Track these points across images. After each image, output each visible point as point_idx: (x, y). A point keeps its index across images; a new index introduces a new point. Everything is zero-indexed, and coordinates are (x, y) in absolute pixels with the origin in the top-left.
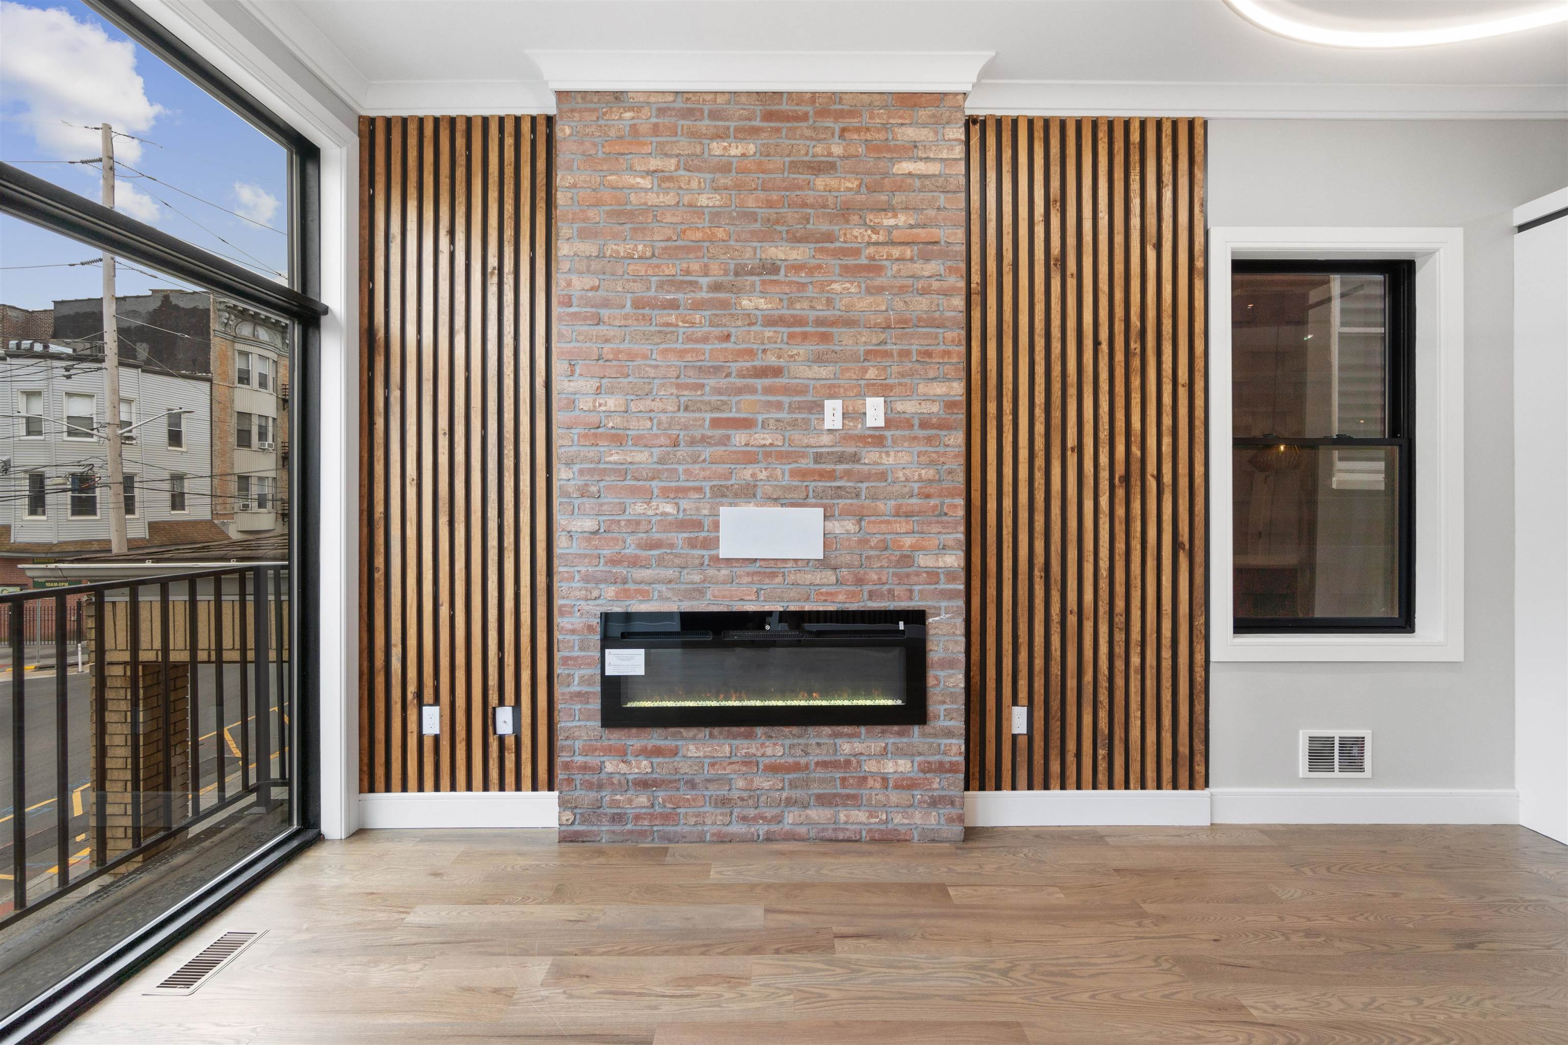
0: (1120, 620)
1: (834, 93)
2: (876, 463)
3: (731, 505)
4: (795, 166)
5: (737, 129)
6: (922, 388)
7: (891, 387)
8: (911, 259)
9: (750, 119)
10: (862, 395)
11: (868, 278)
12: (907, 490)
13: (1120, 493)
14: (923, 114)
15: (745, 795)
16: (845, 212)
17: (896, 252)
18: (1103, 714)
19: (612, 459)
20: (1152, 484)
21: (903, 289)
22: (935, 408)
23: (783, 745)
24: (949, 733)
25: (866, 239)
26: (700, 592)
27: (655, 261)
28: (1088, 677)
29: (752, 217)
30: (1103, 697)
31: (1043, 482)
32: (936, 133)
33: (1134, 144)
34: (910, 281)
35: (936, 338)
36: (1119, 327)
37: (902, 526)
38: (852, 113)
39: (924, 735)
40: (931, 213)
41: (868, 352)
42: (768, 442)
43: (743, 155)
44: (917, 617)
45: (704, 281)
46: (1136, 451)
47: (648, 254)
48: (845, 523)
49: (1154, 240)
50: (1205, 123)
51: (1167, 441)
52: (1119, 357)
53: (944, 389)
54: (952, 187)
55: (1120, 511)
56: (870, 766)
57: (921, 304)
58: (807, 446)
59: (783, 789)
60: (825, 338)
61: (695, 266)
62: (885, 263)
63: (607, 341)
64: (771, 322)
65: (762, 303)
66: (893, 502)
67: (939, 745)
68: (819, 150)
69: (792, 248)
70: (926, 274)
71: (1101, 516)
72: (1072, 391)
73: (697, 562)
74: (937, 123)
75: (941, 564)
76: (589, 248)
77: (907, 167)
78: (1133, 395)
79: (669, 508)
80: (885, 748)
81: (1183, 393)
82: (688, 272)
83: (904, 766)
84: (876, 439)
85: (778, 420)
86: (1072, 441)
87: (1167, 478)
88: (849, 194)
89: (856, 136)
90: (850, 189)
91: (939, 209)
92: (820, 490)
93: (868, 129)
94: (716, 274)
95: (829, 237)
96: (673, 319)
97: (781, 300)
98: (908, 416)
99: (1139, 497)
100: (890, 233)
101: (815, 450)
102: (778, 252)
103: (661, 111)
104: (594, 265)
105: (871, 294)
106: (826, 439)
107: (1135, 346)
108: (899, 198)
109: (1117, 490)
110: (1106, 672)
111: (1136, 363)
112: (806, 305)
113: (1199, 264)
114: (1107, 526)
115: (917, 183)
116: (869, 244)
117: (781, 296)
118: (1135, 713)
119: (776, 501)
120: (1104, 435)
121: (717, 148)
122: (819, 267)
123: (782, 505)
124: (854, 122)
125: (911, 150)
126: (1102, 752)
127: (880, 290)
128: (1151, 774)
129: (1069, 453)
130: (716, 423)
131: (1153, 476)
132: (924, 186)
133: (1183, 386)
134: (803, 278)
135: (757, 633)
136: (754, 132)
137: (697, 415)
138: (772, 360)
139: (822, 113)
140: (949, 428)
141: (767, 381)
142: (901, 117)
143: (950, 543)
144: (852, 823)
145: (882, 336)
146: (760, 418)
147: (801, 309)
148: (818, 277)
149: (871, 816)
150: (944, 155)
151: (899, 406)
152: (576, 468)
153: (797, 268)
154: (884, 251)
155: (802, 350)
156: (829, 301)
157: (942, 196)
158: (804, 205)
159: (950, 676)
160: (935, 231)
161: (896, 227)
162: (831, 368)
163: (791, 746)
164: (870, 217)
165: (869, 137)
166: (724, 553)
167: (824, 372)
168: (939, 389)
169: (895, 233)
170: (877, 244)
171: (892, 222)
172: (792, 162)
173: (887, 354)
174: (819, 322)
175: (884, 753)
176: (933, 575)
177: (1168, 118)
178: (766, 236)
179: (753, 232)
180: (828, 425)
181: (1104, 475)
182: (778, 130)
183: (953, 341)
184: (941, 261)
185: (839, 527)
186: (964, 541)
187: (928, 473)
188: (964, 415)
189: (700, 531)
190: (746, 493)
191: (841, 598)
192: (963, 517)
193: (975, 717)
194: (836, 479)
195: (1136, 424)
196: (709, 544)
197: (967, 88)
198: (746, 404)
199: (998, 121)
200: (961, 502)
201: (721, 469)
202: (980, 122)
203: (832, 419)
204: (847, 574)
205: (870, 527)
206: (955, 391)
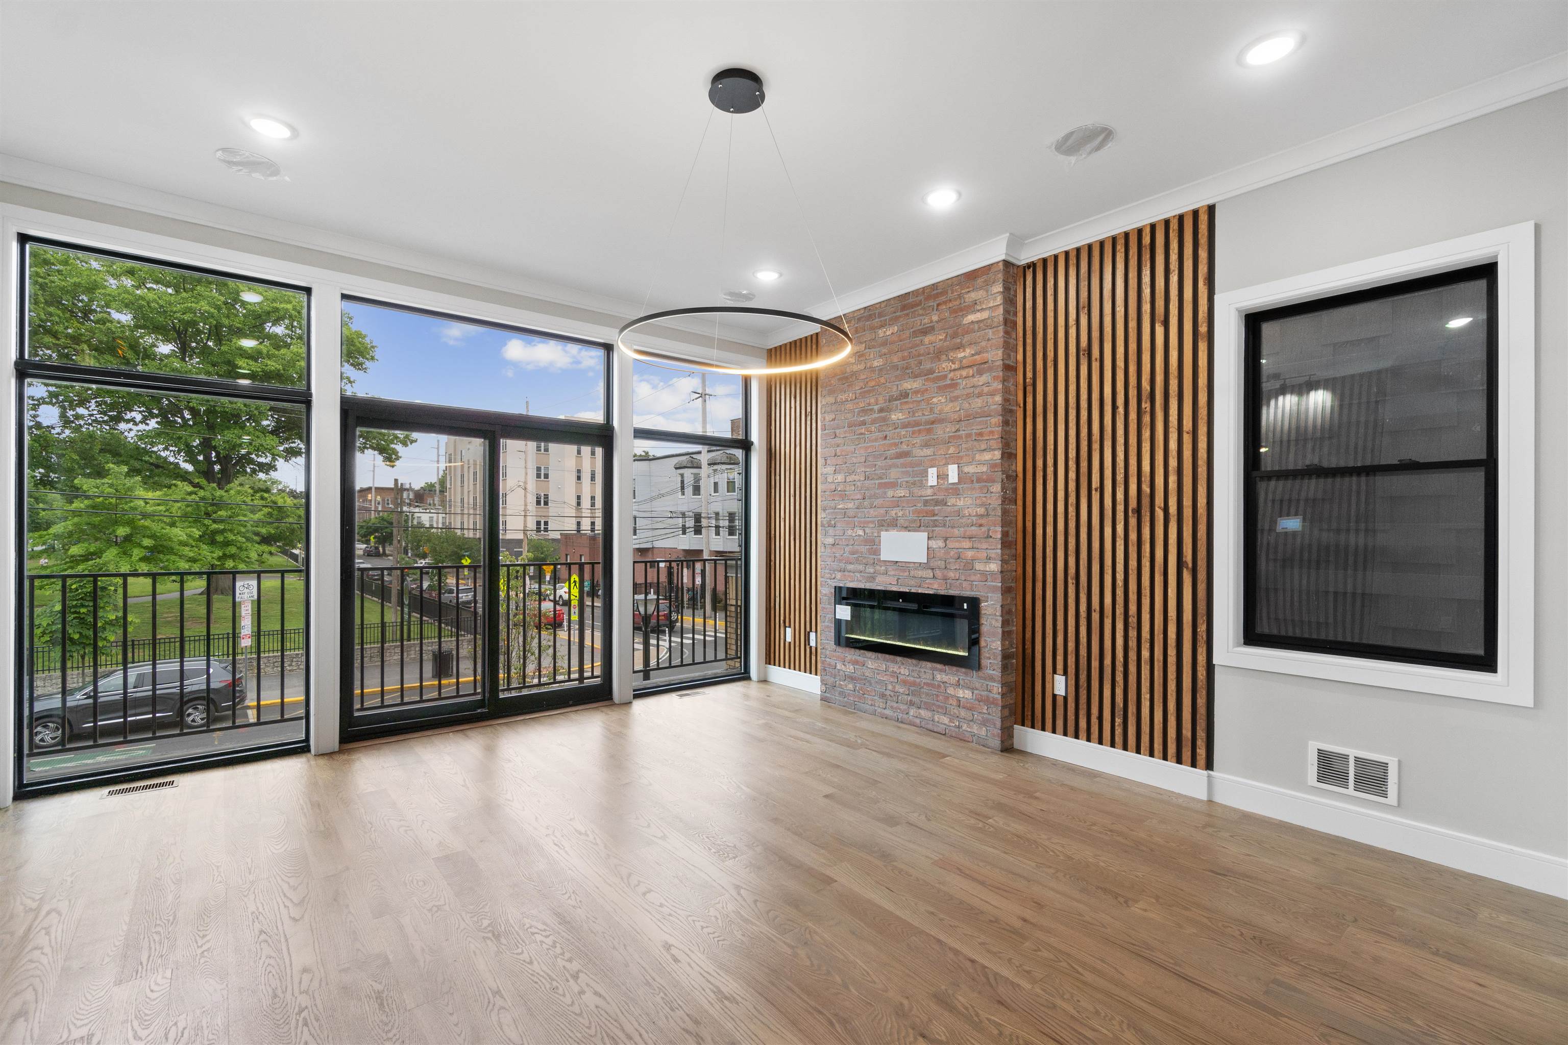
0: (1133, 620)
1: (933, 285)
2: (954, 505)
3: (886, 530)
4: (915, 334)
5: (890, 320)
6: (978, 457)
7: (961, 458)
8: (973, 376)
9: (895, 312)
10: (947, 464)
11: (950, 392)
12: (969, 521)
13: (1133, 521)
14: (980, 281)
15: (892, 694)
16: (938, 354)
17: (964, 373)
18: (1119, 692)
19: (840, 507)
20: (1160, 514)
21: (968, 396)
22: (985, 469)
23: (909, 669)
24: (992, 679)
25: (949, 368)
26: (872, 578)
27: (856, 401)
28: (1108, 661)
29: (895, 367)
30: (1119, 678)
31: (1074, 514)
32: (987, 291)
33: (1145, 246)
34: (972, 390)
35: (986, 423)
36: (1133, 393)
37: (967, 544)
38: (944, 293)
39: (981, 678)
40: (983, 344)
41: (950, 437)
42: (902, 495)
43: (892, 333)
44: (974, 603)
45: (876, 408)
46: (1146, 489)
47: (854, 398)
48: (938, 541)
49: (1162, 318)
50: (1211, 209)
51: (1173, 479)
52: (1133, 416)
53: (990, 456)
54: (995, 324)
55: (1133, 536)
56: (951, 691)
57: (978, 403)
58: (921, 496)
59: (909, 695)
60: (929, 431)
61: (872, 400)
62: (959, 381)
63: (838, 446)
64: (905, 426)
65: (900, 416)
66: (962, 529)
67: (987, 685)
68: (926, 321)
69: (914, 381)
70: (981, 383)
71: (1118, 539)
72: (1096, 446)
73: (872, 561)
74: (988, 284)
75: (988, 569)
76: (831, 399)
77: (971, 318)
78: (1144, 445)
79: (861, 533)
80: (958, 681)
81: (1187, 439)
82: (869, 404)
83: (968, 694)
84: (955, 490)
85: (907, 482)
86: (1095, 483)
87: (1173, 509)
88: (940, 344)
89: (944, 307)
90: (941, 340)
91: (988, 340)
92: (926, 521)
93: (950, 301)
94: (882, 403)
95: (931, 371)
96: (863, 431)
97: (909, 413)
98: (970, 475)
99: (1148, 524)
100: (961, 362)
101: (925, 498)
102: (909, 385)
103: (859, 319)
104: (834, 408)
105: (952, 401)
106: (929, 492)
107: (1146, 405)
108: (967, 338)
109: (1130, 519)
110: (1122, 660)
111: (1147, 419)
112: (920, 414)
113: (1203, 329)
114: (1122, 547)
115: (976, 326)
116: (951, 371)
117: (909, 410)
118: (1146, 696)
119: (907, 528)
120: (1120, 477)
121: (881, 333)
122: (927, 390)
123: (909, 531)
124: (943, 298)
125: (972, 307)
126: (1118, 721)
127: (955, 399)
128: (1158, 746)
129: (1094, 492)
130: (881, 486)
131: (1160, 508)
132: (979, 328)
133: (1188, 433)
134: (919, 397)
135: (896, 603)
136: (896, 319)
137: (873, 482)
138: (904, 447)
139: (928, 298)
140: (993, 481)
141: (902, 460)
142: (968, 287)
143: (993, 556)
144: (941, 723)
145: (957, 426)
146: (899, 481)
147: (918, 416)
148: (926, 396)
149: (951, 721)
150: (991, 305)
151: (966, 469)
152: (827, 511)
153: (916, 392)
154: (958, 373)
155: (917, 440)
156: (931, 409)
157: (990, 331)
158: (919, 355)
159: (993, 642)
160: (985, 355)
161: (965, 357)
162: (932, 449)
163: (913, 671)
164: (952, 355)
165: (951, 305)
166: (883, 557)
167: (928, 452)
168: (987, 456)
169: (964, 361)
170: (955, 370)
171: (962, 355)
172: (914, 331)
173: (960, 437)
174: (927, 423)
175: (958, 685)
176: (985, 575)
177: (1174, 217)
178: (901, 378)
179: (896, 377)
180: (930, 484)
181: (1120, 508)
182: (907, 315)
183: (995, 424)
184: (988, 374)
185: (937, 544)
186: (1002, 555)
187: (981, 511)
188: (1003, 472)
189: (873, 545)
190: (893, 524)
191: (936, 586)
192: (1002, 539)
193: (1028, 677)
194: (934, 515)
195: (1146, 467)
196: (877, 552)
197: (1003, 257)
198: (894, 474)
199: (1045, 261)
200: (999, 529)
201: (882, 511)
202: (1032, 266)
203: (932, 480)
204: (938, 573)
205: (951, 544)
206: (998, 457)
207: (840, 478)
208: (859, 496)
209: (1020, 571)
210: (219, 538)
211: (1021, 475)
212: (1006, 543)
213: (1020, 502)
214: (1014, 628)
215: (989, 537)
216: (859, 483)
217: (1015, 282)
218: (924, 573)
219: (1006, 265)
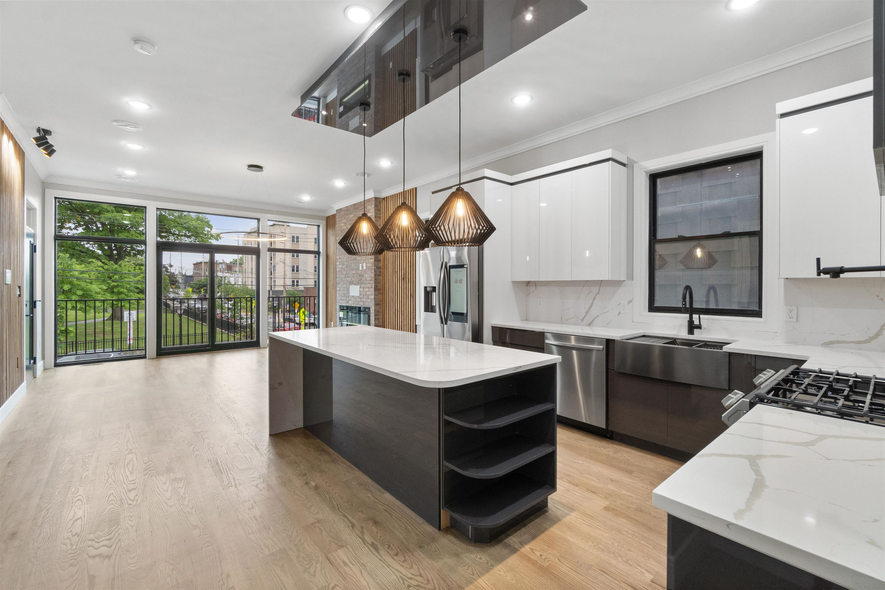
2: (365, 277)
3: (351, 285)
5: (352, 212)
6: (370, 261)
7: (366, 261)
9: (353, 210)
10: (364, 263)
12: (368, 282)
14: (370, 203)
19: (341, 277)
22: (371, 265)
26: (348, 302)
31: (392, 280)
32: (373, 206)
37: (367, 290)
42: (354, 273)
43: (352, 217)
44: (369, 308)
46: (405, 272)
48: (362, 289)
50: (416, 188)
55: (403, 287)
66: (367, 285)
68: (359, 214)
71: (400, 287)
72: (396, 258)
73: (348, 296)
74: (373, 203)
75: (371, 298)
78: (404, 258)
79: (345, 286)
81: (412, 257)
84: (365, 272)
86: (396, 271)
92: (359, 282)
98: (368, 267)
99: (405, 283)
101: (359, 275)
103: (345, 211)
106: (360, 272)
109: (402, 281)
119: (355, 284)
120: (400, 268)
121: (350, 216)
129: (396, 273)
130: (350, 270)
135: (353, 310)
137: (348, 268)
139: (359, 206)
140: (373, 269)
143: (373, 293)
150: (373, 211)
151: (367, 265)
152: (338, 278)
159: (373, 321)
167: (360, 258)
176: (371, 300)
181: (401, 278)
182: (355, 211)
186: (375, 293)
187: (370, 278)
188: (375, 266)
189: (348, 289)
190: (351, 283)
191: (361, 304)
192: (374, 288)
194: (361, 280)
195: (405, 266)
196: (348, 293)
197: (373, 196)
198: (353, 266)
199: (387, 197)
200: (374, 285)
201: (350, 279)
202: (384, 199)
203: (361, 269)
204: (362, 300)
205: (365, 290)
206: (373, 261)
207: (341, 266)
208: (345, 273)
209: (382, 298)
210: (115, 290)
211: (382, 267)
212: (375, 290)
213: (382, 276)
214: (381, 317)
215: (372, 287)
216: (345, 269)
217: (381, 204)
218: (359, 300)
219: (376, 198)
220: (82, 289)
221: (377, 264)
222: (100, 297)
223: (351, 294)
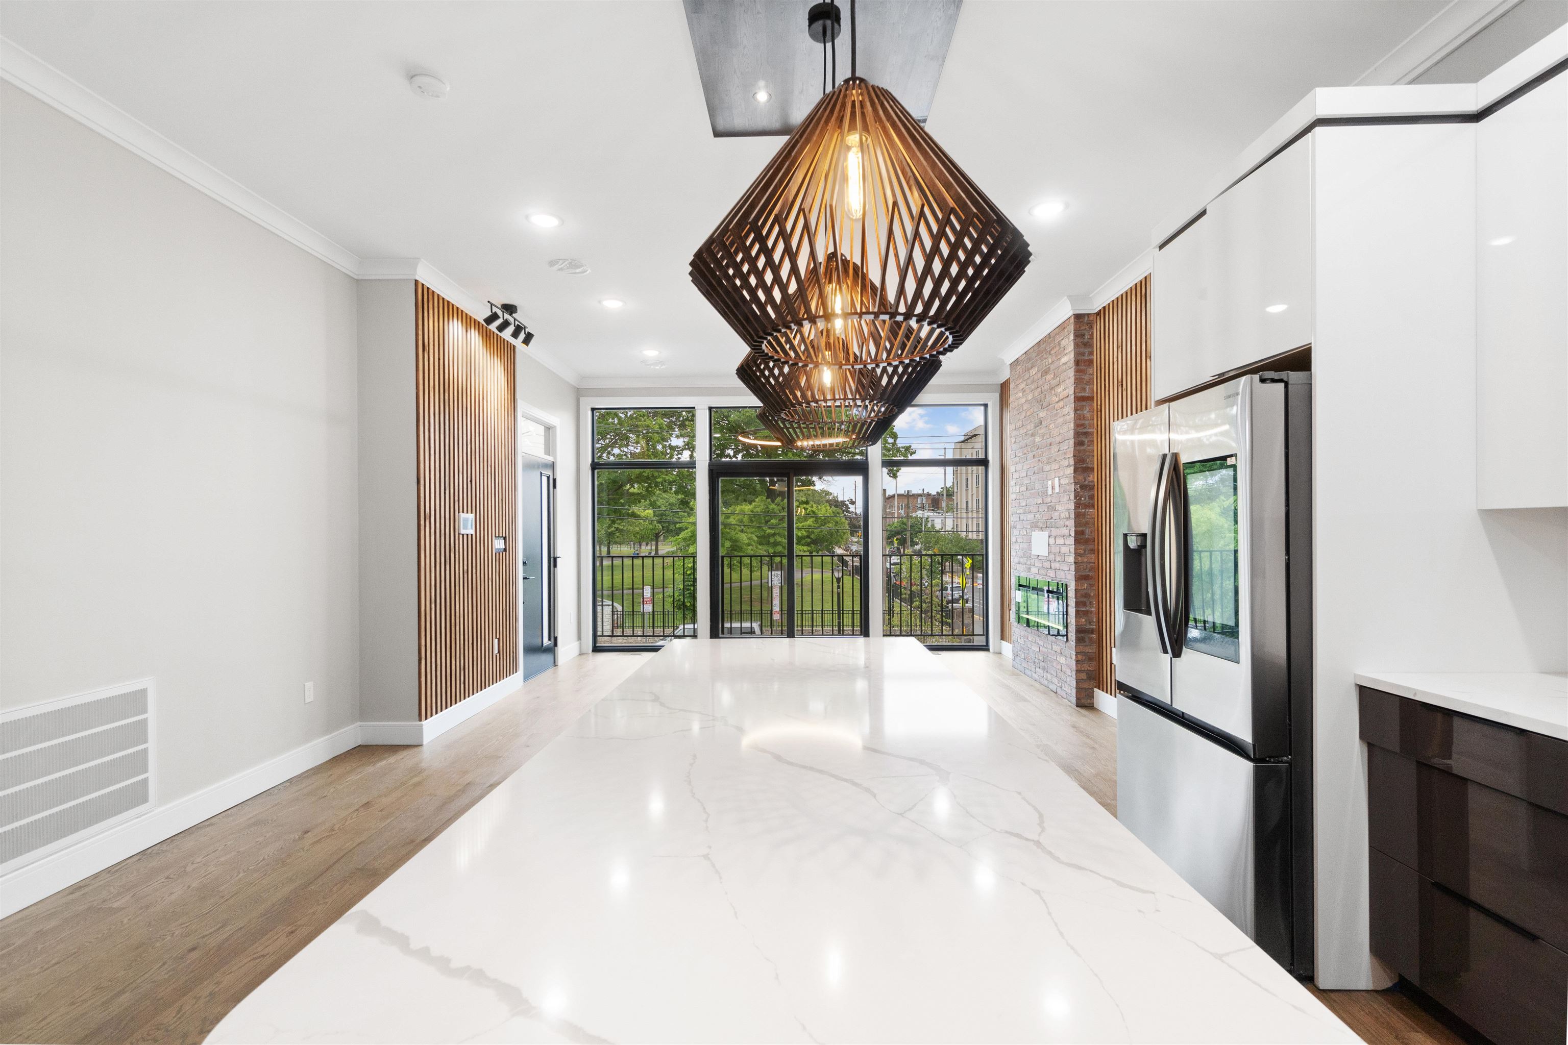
2: (1057, 510)
3: (1034, 531)
4: (1043, 374)
5: (1034, 363)
6: (1065, 472)
7: (1060, 472)
8: (1063, 407)
9: (1036, 356)
10: (1055, 477)
11: (1056, 420)
12: (1063, 523)
14: (1064, 331)
15: (1038, 661)
16: (1051, 390)
17: (1060, 405)
19: (1018, 512)
21: (1062, 423)
22: (1068, 481)
24: (1072, 648)
25: (1055, 401)
26: (1029, 570)
27: (1023, 427)
29: (1036, 401)
32: (1069, 337)
34: (1063, 418)
35: (1069, 445)
37: (1062, 541)
38: (1052, 340)
39: (1068, 647)
40: (1066, 381)
41: (1056, 456)
42: (1039, 502)
43: (1035, 372)
44: (1066, 586)
45: (1030, 433)
47: (1022, 425)
48: (1052, 539)
54: (1071, 366)
56: (1059, 659)
57: (1065, 429)
58: (1046, 503)
59: (1043, 662)
60: (1049, 451)
62: (1059, 411)
63: (1017, 463)
64: (1041, 447)
65: (1039, 439)
66: (1061, 529)
68: (1046, 363)
69: (1043, 412)
70: (1066, 413)
73: (1029, 556)
74: (1069, 332)
75: (1069, 562)
77: (1062, 361)
79: (1025, 533)
80: (1060, 651)
82: (1028, 430)
83: (1064, 661)
84: (1058, 498)
85: (1041, 492)
88: (1052, 381)
89: (1052, 352)
90: (1052, 379)
91: (1069, 378)
92: (1048, 523)
93: (1054, 347)
94: (1032, 429)
95: (1049, 404)
96: (1026, 451)
97: (1042, 437)
98: (1063, 486)
100: (1059, 396)
101: (1047, 505)
102: (1042, 415)
103: (1023, 362)
104: (1015, 433)
105: (1057, 427)
106: (1049, 500)
108: (1061, 377)
112: (1046, 437)
115: (1064, 368)
116: (1056, 403)
117: (1042, 435)
119: (1041, 529)
121: (1031, 373)
122: (1048, 418)
123: (1042, 531)
125: (1062, 352)
127: (1058, 425)
130: (1032, 495)
132: (1066, 369)
134: (1045, 424)
137: (1029, 492)
138: (1040, 465)
139: (1046, 346)
140: (1071, 491)
141: (1039, 475)
142: (1062, 336)
143: (1071, 550)
145: (1059, 448)
146: (1039, 491)
147: (1045, 439)
148: (1048, 423)
150: (1070, 348)
151: (1061, 482)
152: (1013, 516)
153: (1044, 420)
154: (1058, 405)
155: (1045, 459)
156: (1049, 434)
157: (1069, 371)
158: (1045, 391)
160: (1067, 390)
161: (1060, 392)
162: (1049, 466)
163: (1044, 642)
164: (1056, 390)
165: (1054, 351)
166: (1034, 553)
167: (1048, 468)
168: (1069, 471)
169: (1061, 395)
171: (1060, 390)
172: (1042, 372)
173: (1059, 456)
174: (1048, 445)
175: (1061, 653)
178: (1039, 409)
179: (1037, 408)
182: (1040, 358)
183: (1071, 446)
184: (1069, 405)
185: (1051, 541)
186: (1075, 549)
187: (1067, 514)
188: (1076, 483)
189: (1030, 542)
190: (1035, 526)
191: (1053, 575)
192: (1075, 537)
193: (1101, 649)
194: (1052, 518)
196: (1031, 548)
197: (1071, 313)
198: (1037, 486)
199: (1102, 308)
200: (1074, 529)
201: (1033, 515)
202: (1099, 313)
203: (1050, 492)
204: (1053, 566)
205: (1057, 541)
206: (1072, 472)
207: (1017, 489)
208: (1024, 504)
209: (1096, 563)
210: (772, 540)
212: (1077, 541)
213: (1096, 507)
215: (1070, 535)
216: (1024, 493)
217: (1091, 327)
218: (1047, 565)
219: (1078, 317)
220: (731, 540)
221: (1081, 478)
222: (750, 550)
223: (1035, 551)
